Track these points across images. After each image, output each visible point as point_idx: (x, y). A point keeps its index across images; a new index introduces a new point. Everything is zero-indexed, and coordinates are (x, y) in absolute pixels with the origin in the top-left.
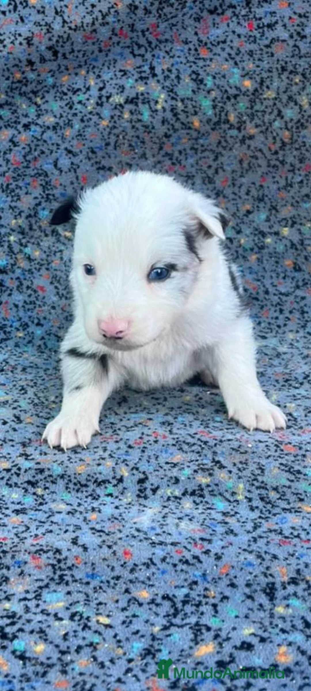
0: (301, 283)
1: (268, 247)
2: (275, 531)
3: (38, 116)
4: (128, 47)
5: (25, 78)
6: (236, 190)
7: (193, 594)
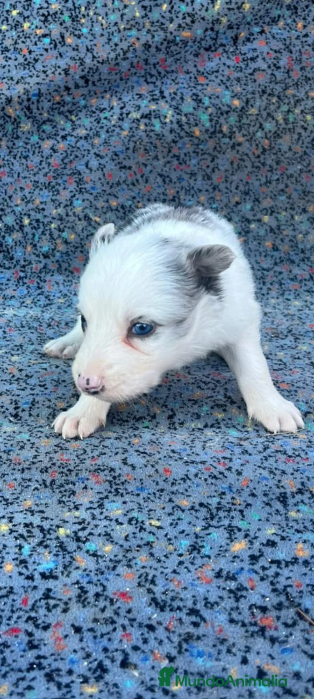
0: (278, 261)
1: (252, 232)
2: (280, 451)
3: (73, 129)
4: (143, 76)
5: (63, 100)
6: (228, 185)
7: (224, 502)
